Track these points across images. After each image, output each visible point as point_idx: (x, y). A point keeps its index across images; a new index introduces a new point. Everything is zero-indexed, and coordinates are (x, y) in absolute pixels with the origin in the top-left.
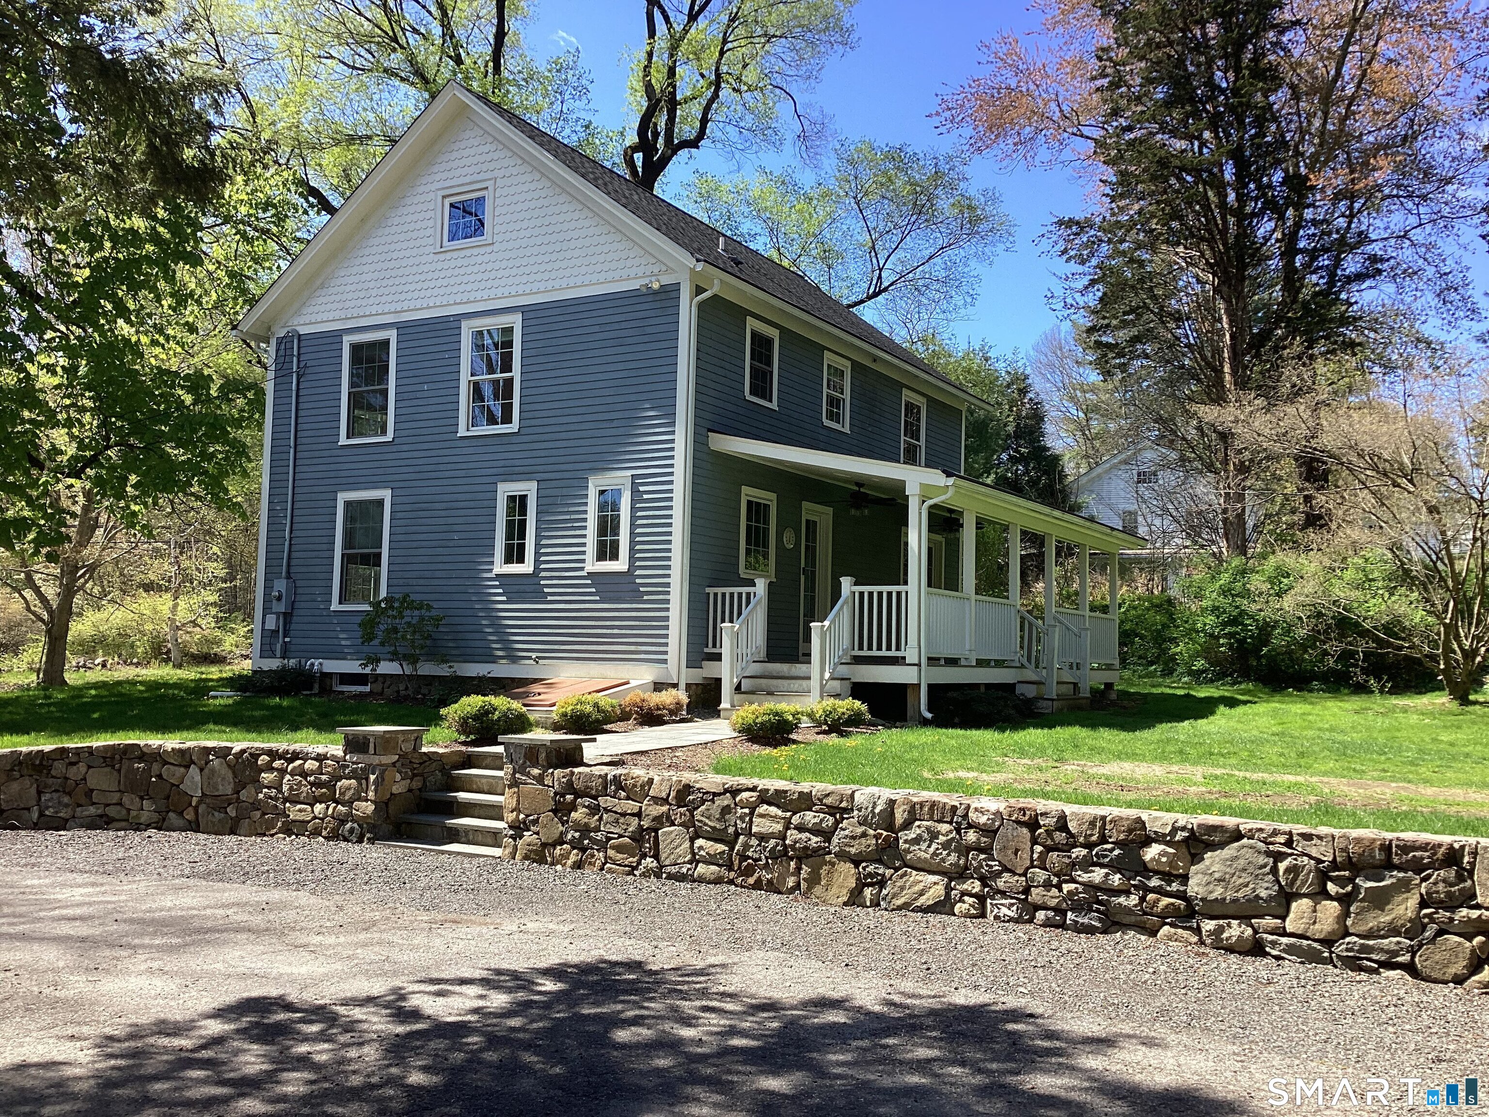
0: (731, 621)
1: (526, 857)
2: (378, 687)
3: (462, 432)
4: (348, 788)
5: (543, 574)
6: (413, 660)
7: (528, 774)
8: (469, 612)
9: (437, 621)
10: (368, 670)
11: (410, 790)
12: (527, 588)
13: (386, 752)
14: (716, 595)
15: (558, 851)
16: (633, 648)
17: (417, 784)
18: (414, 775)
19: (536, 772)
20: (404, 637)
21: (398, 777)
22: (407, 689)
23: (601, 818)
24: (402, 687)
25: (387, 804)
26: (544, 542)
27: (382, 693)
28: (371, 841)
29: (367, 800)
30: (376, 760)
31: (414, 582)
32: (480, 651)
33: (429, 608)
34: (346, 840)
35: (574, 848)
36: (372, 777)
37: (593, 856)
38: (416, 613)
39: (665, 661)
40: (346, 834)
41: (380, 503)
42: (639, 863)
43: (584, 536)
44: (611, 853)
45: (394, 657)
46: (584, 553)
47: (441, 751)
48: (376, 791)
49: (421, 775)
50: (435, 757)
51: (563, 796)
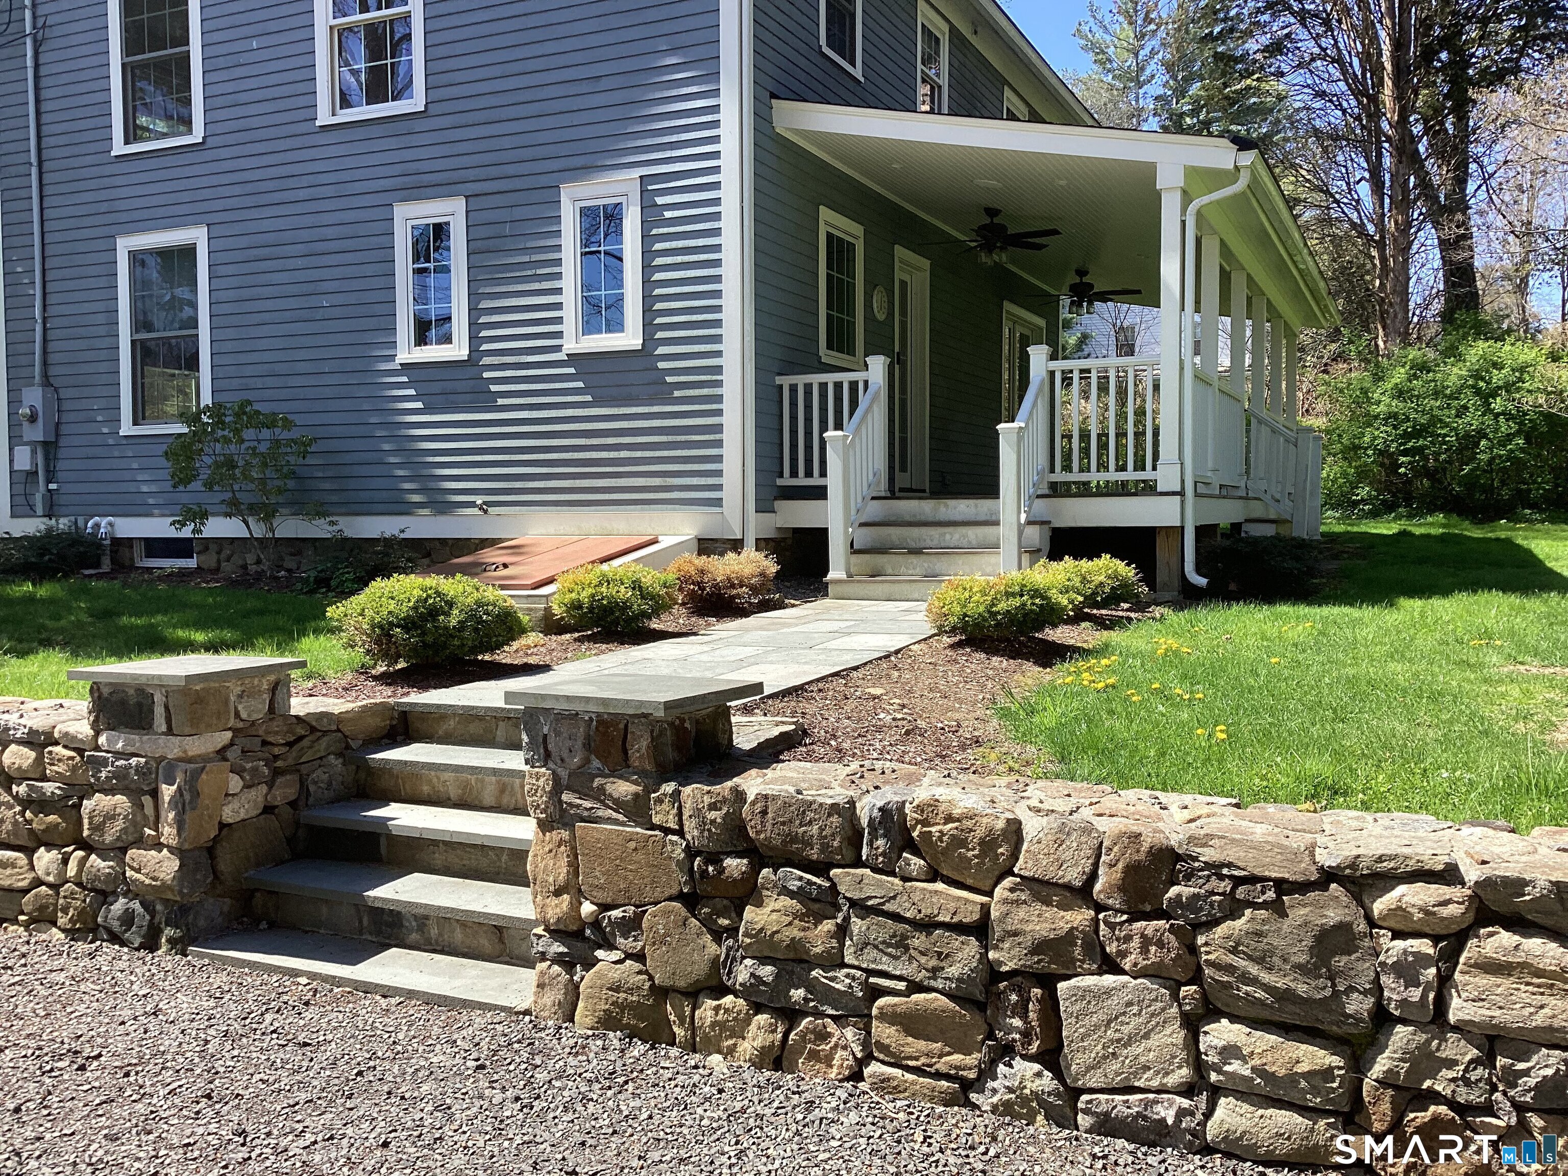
0: (839, 426)
1: (608, 1022)
2: (210, 560)
3: (324, 118)
4: (110, 817)
5: (486, 360)
6: (267, 513)
7: (600, 796)
8: (361, 431)
9: (304, 447)
10: (186, 532)
11: (268, 809)
12: (460, 386)
13: (196, 727)
14: (793, 389)
15: (707, 1011)
16: (657, 482)
17: (285, 791)
18: (277, 773)
19: (623, 788)
20: (246, 477)
21: (235, 783)
22: (259, 562)
23: (842, 931)
24: (250, 558)
25: (210, 851)
26: (484, 305)
27: (217, 570)
28: (180, 946)
29: (158, 846)
30: (173, 748)
31: (259, 383)
32: (384, 495)
33: (288, 424)
34: (115, 938)
35: (758, 1008)
36: (168, 791)
37: (823, 1036)
38: (266, 433)
39: (718, 502)
40: (115, 925)
41: (189, 252)
42: (987, 1072)
43: (559, 291)
44: (883, 1032)
45: (233, 509)
46: (559, 321)
47: (336, 706)
48: (180, 824)
49: (294, 769)
50: (324, 725)
51: (714, 858)
